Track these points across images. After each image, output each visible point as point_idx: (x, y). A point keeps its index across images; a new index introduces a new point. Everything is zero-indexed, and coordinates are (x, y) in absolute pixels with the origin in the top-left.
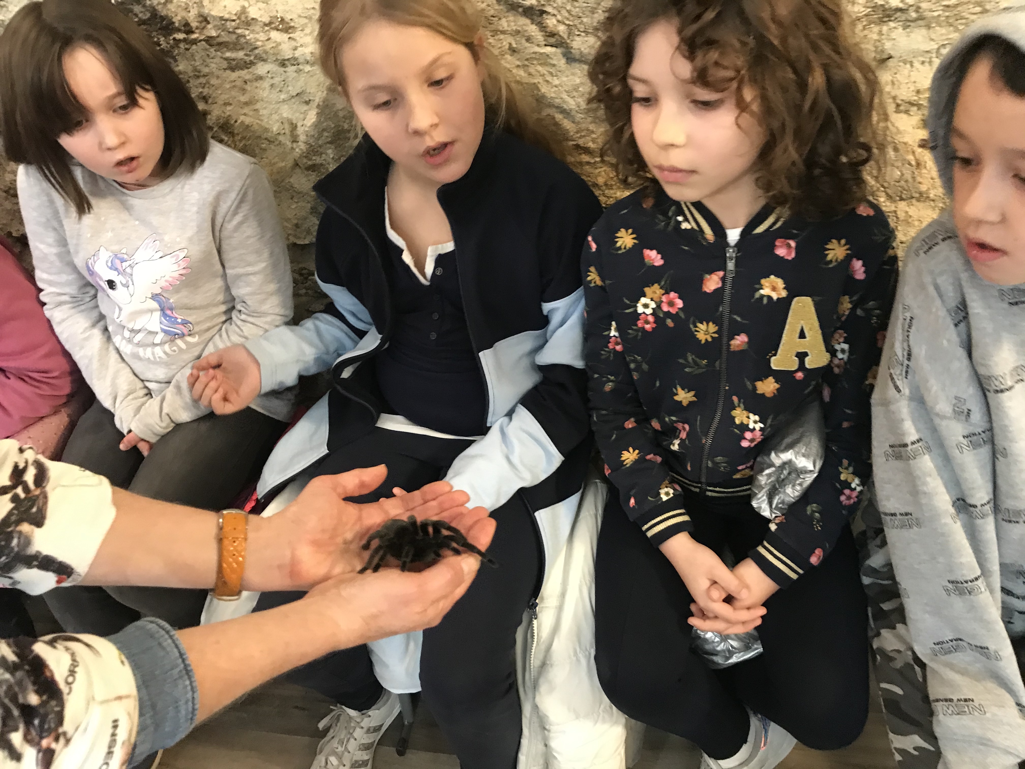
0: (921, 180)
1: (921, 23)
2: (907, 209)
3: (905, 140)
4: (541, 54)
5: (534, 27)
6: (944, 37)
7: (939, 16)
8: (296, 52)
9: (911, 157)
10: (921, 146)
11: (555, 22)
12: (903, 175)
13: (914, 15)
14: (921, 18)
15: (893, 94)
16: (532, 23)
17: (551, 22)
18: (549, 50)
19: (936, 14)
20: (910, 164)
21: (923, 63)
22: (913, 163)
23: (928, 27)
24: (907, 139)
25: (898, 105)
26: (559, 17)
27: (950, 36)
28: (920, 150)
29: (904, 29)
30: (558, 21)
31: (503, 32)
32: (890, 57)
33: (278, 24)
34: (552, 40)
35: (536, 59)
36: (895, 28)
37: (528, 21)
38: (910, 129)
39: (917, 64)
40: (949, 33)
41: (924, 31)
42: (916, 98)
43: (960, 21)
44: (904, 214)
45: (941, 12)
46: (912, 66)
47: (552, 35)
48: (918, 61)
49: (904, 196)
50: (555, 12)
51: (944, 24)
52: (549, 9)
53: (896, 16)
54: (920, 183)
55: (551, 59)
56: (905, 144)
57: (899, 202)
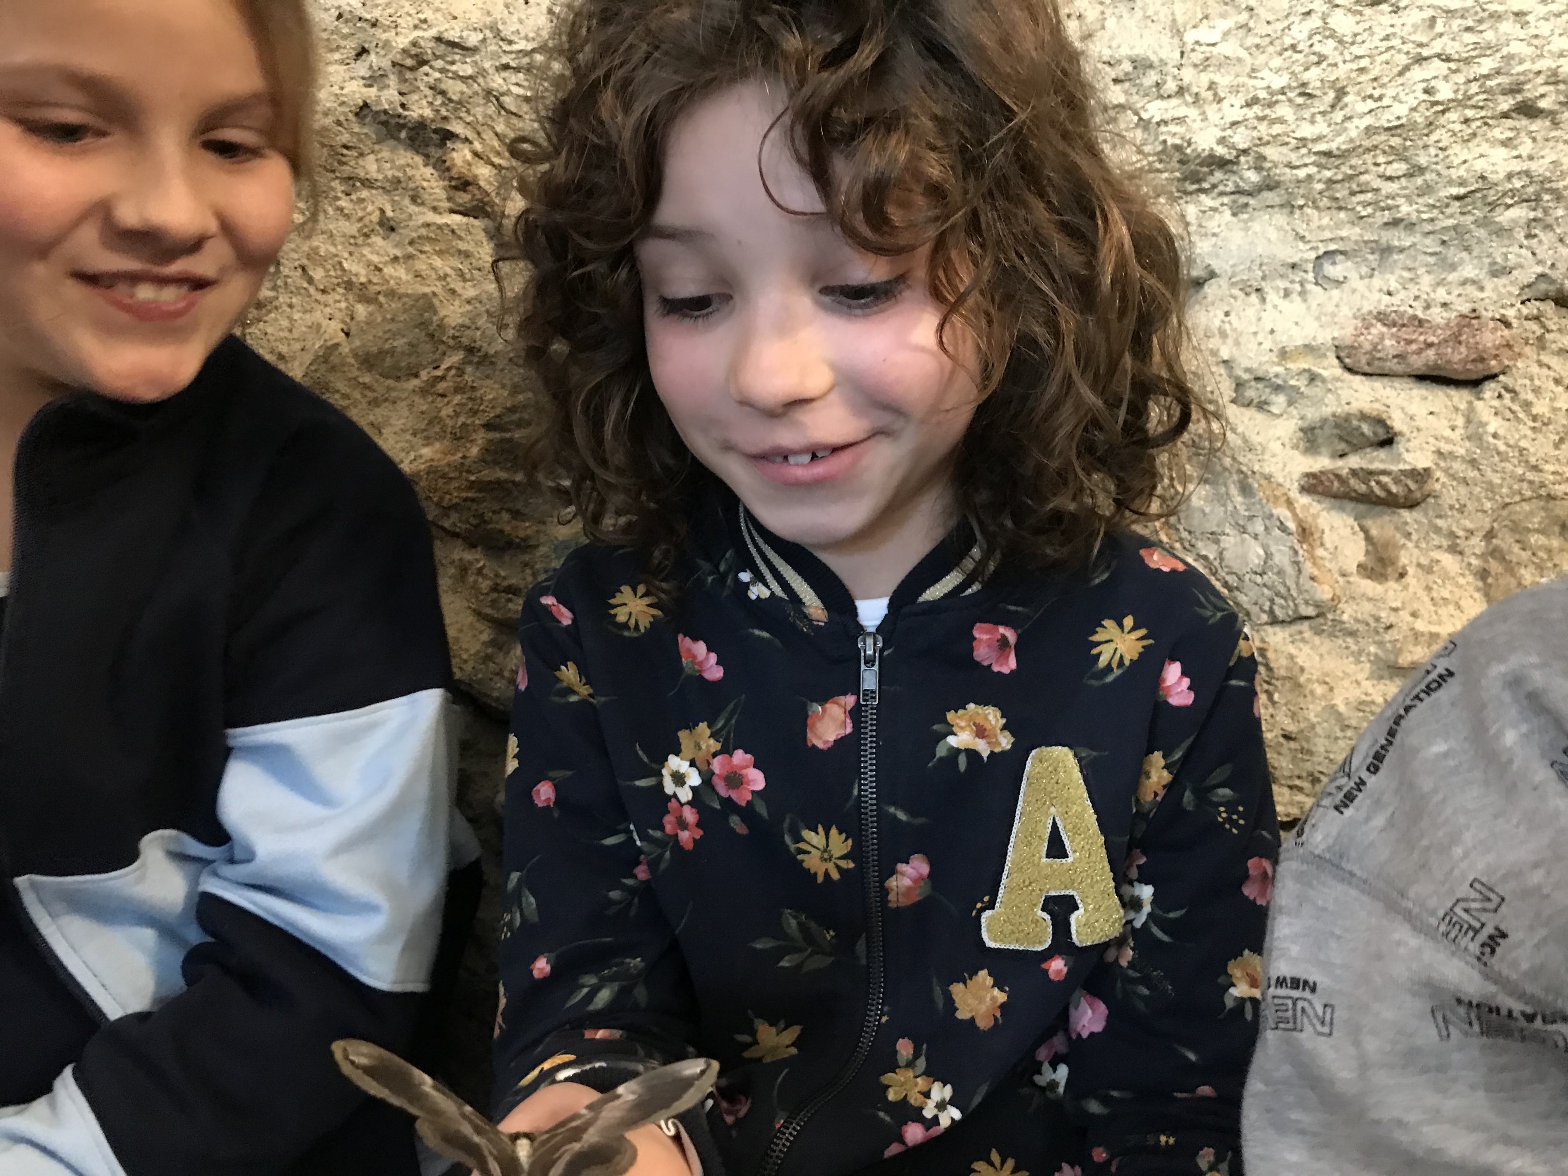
0: (1316, 572)
1: (1270, 197)
2: (1292, 649)
3: (1267, 470)
4: (440, 227)
5: (429, 171)
6: (1328, 235)
7: (1309, 177)
9: (1282, 512)
10: (1305, 489)
11: (469, 156)
12: (1268, 555)
13: (1253, 177)
14: (1270, 185)
15: (1225, 354)
16: (426, 165)
17: (460, 156)
18: (458, 218)
19: (1302, 173)
20: (1283, 528)
21: (1287, 294)
22: (1292, 525)
23: (1289, 206)
24: (1271, 467)
25: (1239, 385)
26: (478, 146)
27: (1344, 233)
28: (1304, 500)
29: (1234, 214)
30: (476, 154)
31: (368, 183)
32: (1212, 275)
34: (463, 198)
35: (429, 239)
36: (1214, 209)
37: (419, 160)
38: (1276, 446)
39: (1273, 297)
40: (1338, 226)
41: (1280, 218)
42: (1280, 369)
43: (1360, 197)
44: (1284, 662)
45: (1312, 170)
46: (1263, 300)
47: (463, 184)
48: (1277, 289)
49: (1280, 614)
50: (471, 135)
51: (1325, 202)
52: (457, 128)
53: (1213, 179)
54: (1313, 578)
55: (460, 238)
56: (1268, 478)
57: (1270, 629)
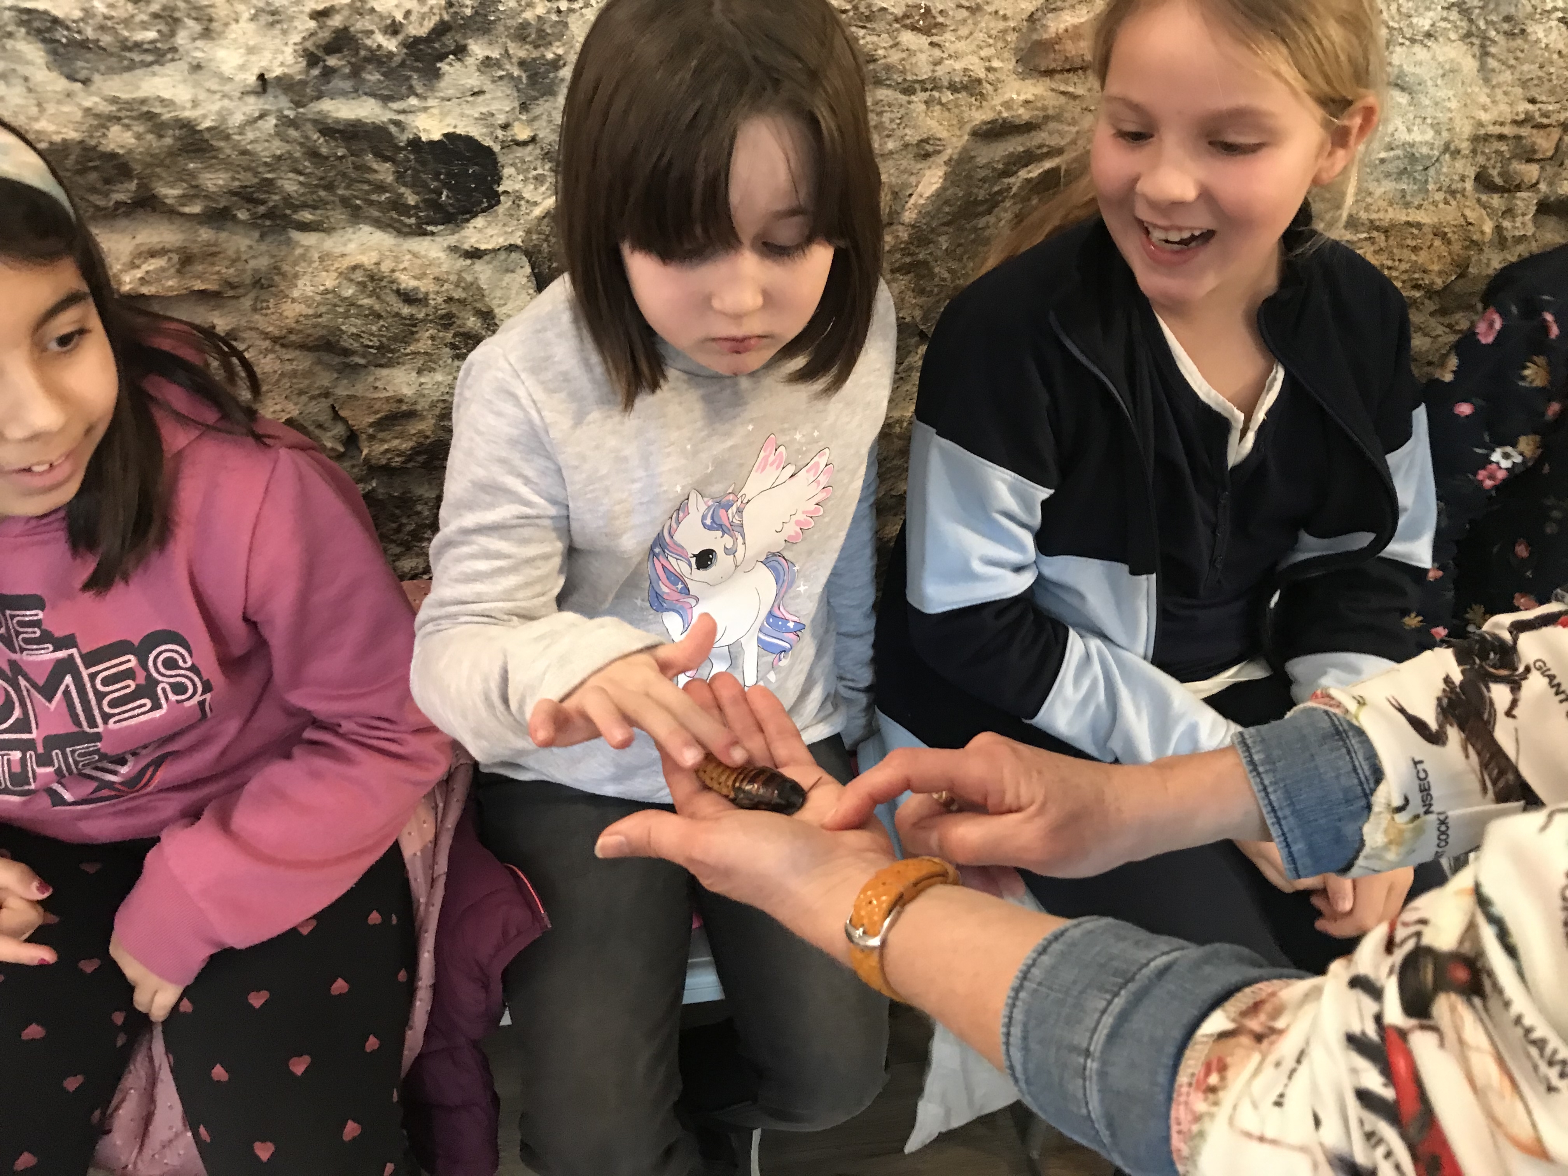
8: (938, 68)
33: (917, 18)
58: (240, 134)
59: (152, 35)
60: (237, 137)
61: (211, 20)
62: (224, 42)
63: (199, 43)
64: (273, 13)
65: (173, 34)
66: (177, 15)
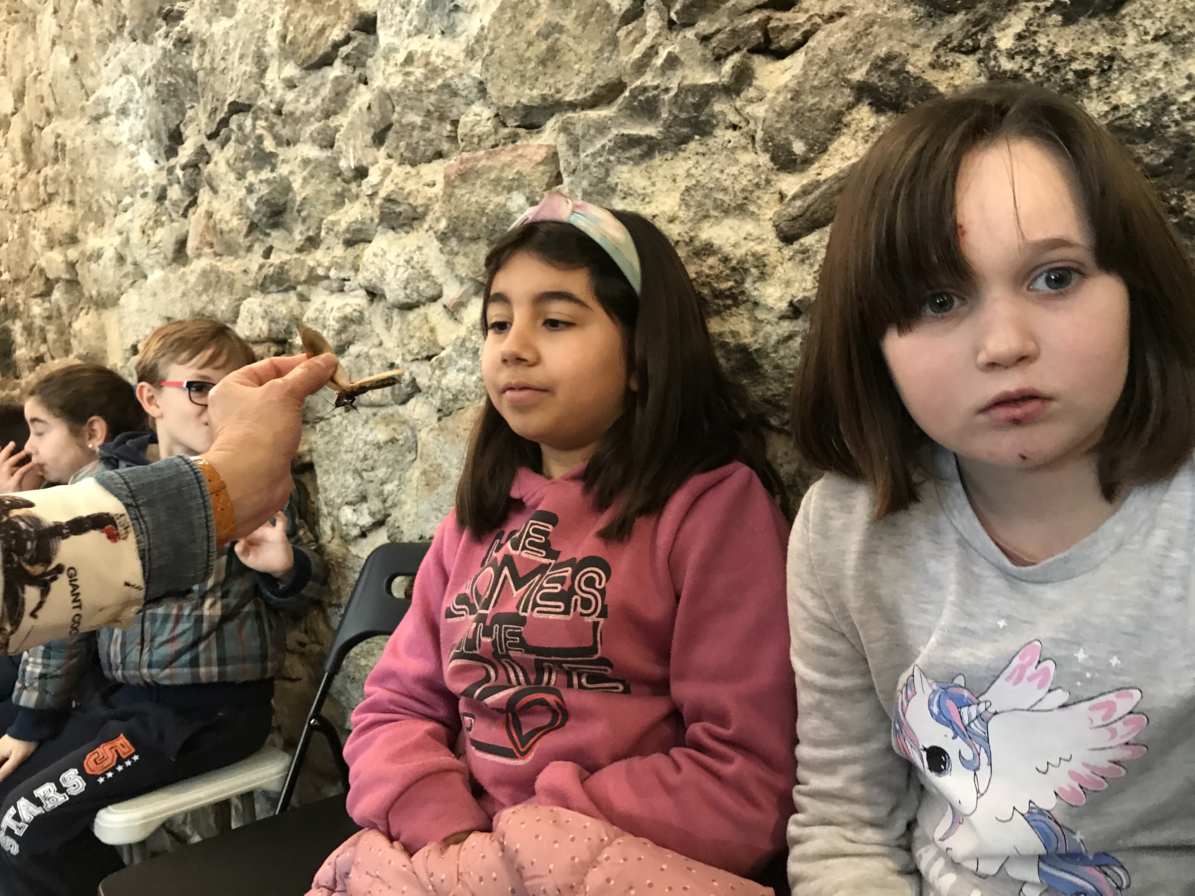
58: (776, 352)
59: (731, 284)
60: (773, 355)
61: (765, 266)
62: (773, 282)
63: (757, 285)
64: (803, 252)
65: (743, 281)
66: (747, 266)
